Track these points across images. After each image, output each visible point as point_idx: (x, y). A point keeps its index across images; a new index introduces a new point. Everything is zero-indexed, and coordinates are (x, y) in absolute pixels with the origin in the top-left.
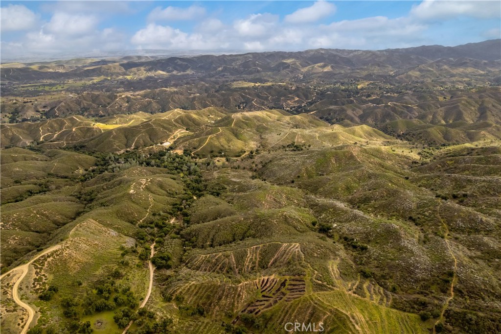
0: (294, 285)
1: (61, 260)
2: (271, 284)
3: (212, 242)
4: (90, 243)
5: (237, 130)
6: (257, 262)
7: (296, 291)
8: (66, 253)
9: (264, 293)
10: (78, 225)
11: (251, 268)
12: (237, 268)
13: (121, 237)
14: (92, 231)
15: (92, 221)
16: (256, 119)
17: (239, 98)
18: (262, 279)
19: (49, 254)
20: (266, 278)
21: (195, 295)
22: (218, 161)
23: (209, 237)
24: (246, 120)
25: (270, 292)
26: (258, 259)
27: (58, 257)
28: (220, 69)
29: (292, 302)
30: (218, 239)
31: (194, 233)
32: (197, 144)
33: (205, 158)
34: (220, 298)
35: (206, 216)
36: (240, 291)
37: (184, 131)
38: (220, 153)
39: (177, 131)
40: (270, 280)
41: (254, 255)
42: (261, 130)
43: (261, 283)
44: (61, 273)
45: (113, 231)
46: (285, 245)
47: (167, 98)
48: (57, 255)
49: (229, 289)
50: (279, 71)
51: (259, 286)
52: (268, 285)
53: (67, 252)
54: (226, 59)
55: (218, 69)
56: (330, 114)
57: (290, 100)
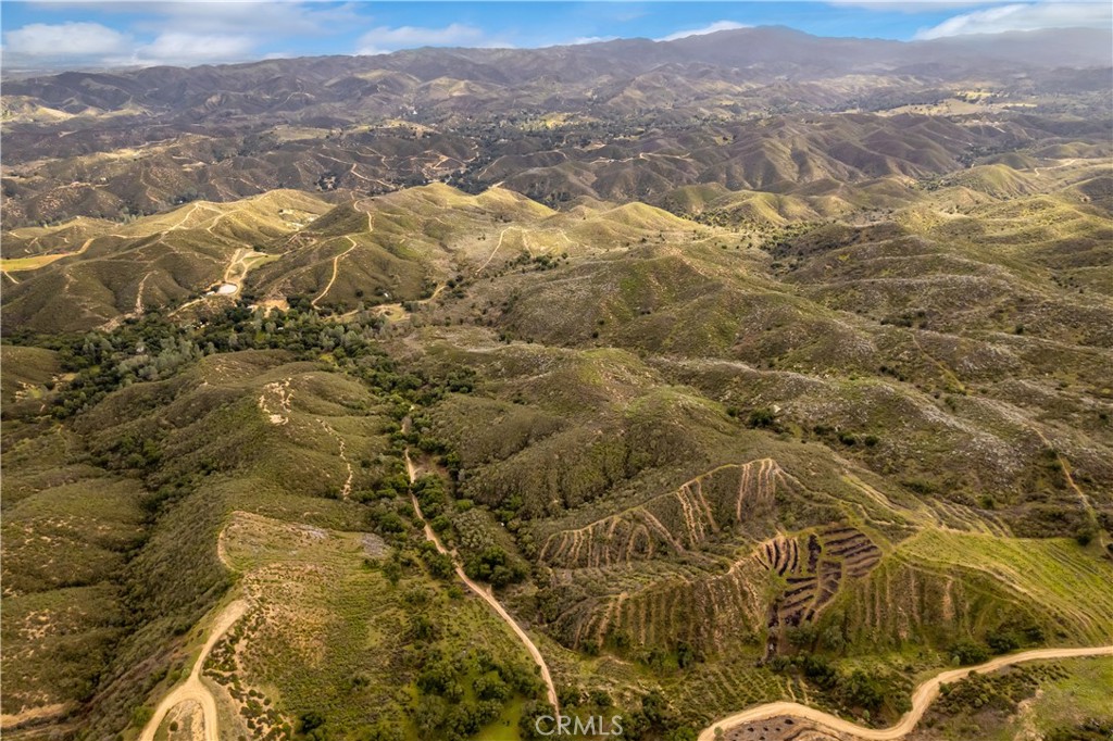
0: (840, 542)
1: (269, 639)
2: (788, 553)
3: (563, 497)
4: (297, 573)
5: (387, 238)
6: (709, 515)
7: (858, 553)
8: (273, 618)
9: (787, 574)
10: (221, 535)
11: (705, 530)
12: (674, 539)
13: (338, 537)
14: (266, 541)
15: (247, 515)
16: (409, 208)
17: (314, 164)
18: (765, 548)
19: (232, 633)
20: (770, 542)
21: (648, 621)
22: (388, 314)
23: (548, 487)
24: (391, 213)
25: (797, 568)
26: (709, 509)
27: (257, 634)
28: (214, 99)
29: (869, 575)
30: (575, 488)
31: (505, 487)
32: (312, 282)
33: (351, 309)
34: (710, 613)
35: (497, 443)
36: (740, 584)
37: (252, 254)
38: (381, 294)
39: (235, 257)
40: (780, 545)
41: (696, 502)
42: (438, 233)
43: (766, 555)
44: (289, 673)
45: (311, 527)
46: (747, 467)
48: (254, 630)
49: (718, 588)
50: (358, 99)
51: (767, 564)
52: (783, 556)
53: (272, 613)
54: (215, 76)
55: (209, 100)
56: (533, 186)
57: (430, 161)
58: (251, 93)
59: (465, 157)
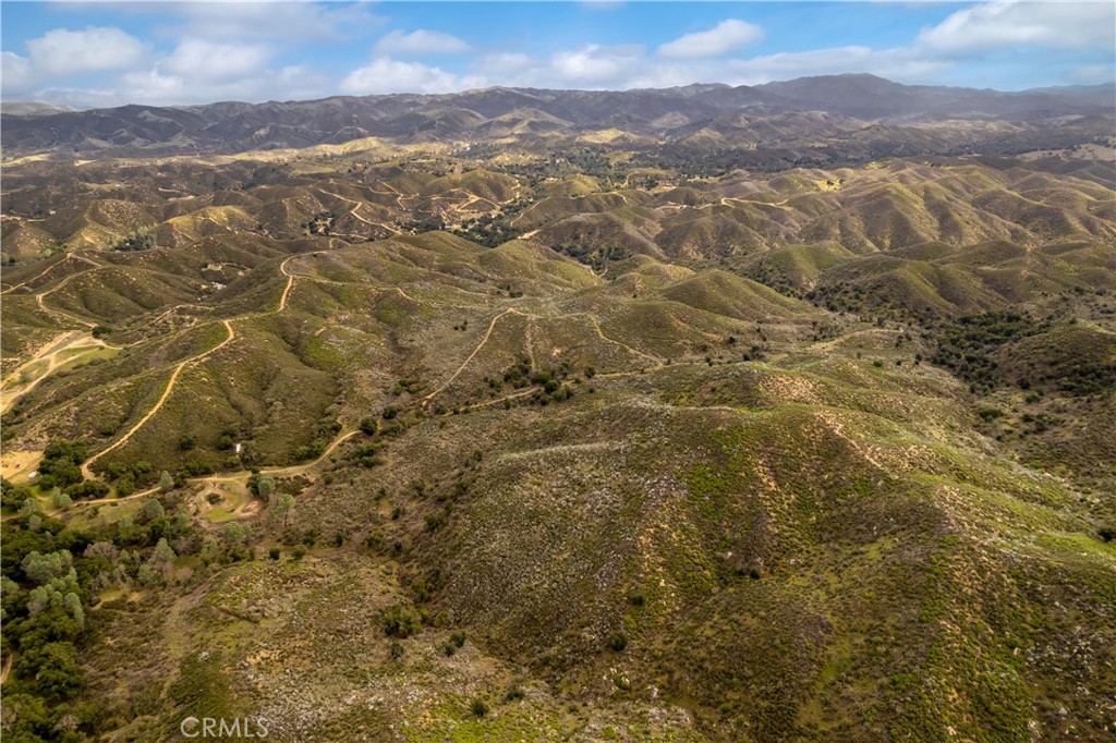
5: (298, 325)
16: (368, 270)
22: (213, 499)
24: (333, 278)
28: (262, 132)
32: (119, 410)
33: (147, 484)
37: (85, 340)
38: (227, 448)
42: (394, 315)
47: (78, 211)
50: (412, 134)
55: (257, 133)
56: (576, 238)
57: (456, 202)
58: (304, 127)
59: (501, 198)
